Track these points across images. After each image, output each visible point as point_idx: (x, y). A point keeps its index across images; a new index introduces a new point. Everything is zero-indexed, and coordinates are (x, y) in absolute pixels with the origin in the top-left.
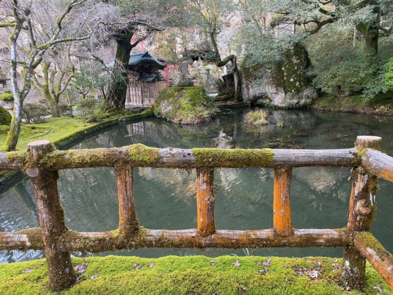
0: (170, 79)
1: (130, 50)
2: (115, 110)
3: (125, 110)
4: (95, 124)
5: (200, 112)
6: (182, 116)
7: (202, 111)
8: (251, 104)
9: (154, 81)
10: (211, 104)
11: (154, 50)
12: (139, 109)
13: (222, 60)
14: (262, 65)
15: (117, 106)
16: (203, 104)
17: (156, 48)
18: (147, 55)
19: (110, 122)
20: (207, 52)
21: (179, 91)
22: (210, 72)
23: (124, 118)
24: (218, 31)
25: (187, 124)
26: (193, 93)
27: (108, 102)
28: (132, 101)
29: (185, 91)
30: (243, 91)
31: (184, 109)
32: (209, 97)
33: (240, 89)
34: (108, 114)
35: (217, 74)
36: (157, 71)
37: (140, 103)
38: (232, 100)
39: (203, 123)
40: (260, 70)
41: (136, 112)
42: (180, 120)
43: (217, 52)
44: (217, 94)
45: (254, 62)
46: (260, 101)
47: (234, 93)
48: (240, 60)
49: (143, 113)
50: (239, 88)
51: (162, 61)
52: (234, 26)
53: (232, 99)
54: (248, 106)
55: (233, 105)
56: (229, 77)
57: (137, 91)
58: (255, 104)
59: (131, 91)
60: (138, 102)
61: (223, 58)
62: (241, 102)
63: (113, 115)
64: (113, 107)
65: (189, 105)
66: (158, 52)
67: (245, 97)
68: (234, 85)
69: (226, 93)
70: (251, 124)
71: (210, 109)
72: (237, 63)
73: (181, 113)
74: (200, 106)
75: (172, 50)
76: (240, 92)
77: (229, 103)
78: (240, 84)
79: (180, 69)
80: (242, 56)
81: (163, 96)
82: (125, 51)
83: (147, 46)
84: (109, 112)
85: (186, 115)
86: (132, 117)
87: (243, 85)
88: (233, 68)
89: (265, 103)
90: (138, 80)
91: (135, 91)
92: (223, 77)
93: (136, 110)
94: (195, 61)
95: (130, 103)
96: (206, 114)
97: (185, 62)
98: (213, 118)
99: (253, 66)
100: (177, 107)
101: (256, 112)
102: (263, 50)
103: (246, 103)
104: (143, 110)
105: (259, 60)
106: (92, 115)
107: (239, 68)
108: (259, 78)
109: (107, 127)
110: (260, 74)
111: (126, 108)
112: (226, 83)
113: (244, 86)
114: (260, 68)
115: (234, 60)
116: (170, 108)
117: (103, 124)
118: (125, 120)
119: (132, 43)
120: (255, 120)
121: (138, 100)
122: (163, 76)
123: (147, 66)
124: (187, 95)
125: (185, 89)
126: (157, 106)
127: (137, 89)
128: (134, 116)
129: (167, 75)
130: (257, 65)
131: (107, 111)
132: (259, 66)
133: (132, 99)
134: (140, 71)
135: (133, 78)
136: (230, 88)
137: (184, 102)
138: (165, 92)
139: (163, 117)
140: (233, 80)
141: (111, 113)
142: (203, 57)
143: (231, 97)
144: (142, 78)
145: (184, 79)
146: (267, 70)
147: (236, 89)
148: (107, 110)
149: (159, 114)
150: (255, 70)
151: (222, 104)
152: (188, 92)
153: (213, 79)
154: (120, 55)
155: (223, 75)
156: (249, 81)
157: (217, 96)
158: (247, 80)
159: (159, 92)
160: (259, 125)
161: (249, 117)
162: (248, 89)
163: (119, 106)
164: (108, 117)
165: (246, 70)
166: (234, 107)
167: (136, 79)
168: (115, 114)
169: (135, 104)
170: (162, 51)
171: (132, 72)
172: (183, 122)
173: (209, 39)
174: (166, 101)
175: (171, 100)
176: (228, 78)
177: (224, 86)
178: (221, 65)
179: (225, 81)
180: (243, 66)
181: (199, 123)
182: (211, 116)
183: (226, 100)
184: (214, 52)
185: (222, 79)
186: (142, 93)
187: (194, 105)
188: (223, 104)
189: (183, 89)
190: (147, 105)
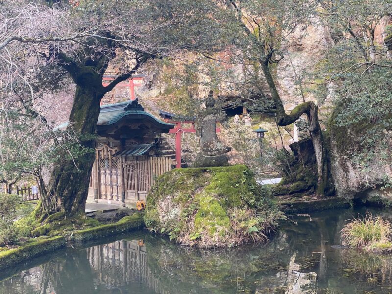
0: (184, 151)
1: (102, 96)
2: (62, 217)
3: (84, 217)
4: (12, 250)
5: (240, 221)
6: (201, 230)
7: (246, 219)
8: (353, 200)
9: (147, 156)
10: (265, 202)
11: (157, 97)
12: (114, 213)
13: (288, 113)
14: (373, 122)
15: (68, 209)
16: (247, 202)
17: (160, 93)
18: (135, 105)
19: (47, 243)
20: (256, 97)
21: (196, 175)
22: (265, 136)
23: (80, 234)
24: (278, 57)
25: (212, 249)
26: (225, 180)
27: (49, 200)
28: (103, 197)
29: (209, 175)
30: (335, 174)
31: (205, 214)
32: (261, 186)
33: (329, 171)
34: (46, 226)
35: (279, 139)
36: (157, 136)
37: (120, 199)
38: (312, 193)
39: (247, 245)
40: (371, 131)
41: (109, 220)
42: (197, 239)
43: (277, 98)
44: (279, 180)
45: (356, 115)
46: (374, 194)
47: (316, 179)
48: (325, 112)
49: (123, 221)
50: (326, 167)
51: (167, 117)
52: (312, 49)
53: (312, 189)
54: (347, 206)
55: (316, 203)
56: (304, 147)
57: (114, 177)
58: (364, 202)
59: (103, 177)
60: (115, 198)
61: (289, 108)
62: (332, 198)
63: (58, 227)
64: (59, 210)
65: (217, 205)
66: (163, 101)
67: (340, 186)
68: (315, 161)
69: (298, 177)
70: (358, 249)
71: (263, 212)
72: (320, 117)
73: (200, 223)
74: (241, 208)
75: (191, 96)
76: (329, 175)
77: (305, 198)
78: (327, 160)
79: (200, 132)
80: (330, 105)
81: (164, 186)
82: (91, 99)
83: (143, 90)
84: (50, 221)
85: (209, 227)
86: (97, 231)
87: (335, 161)
88: (311, 129)
89: (386, 201)
90: (117, 154)
91: (111, 176)
92: (291, 146)
93: (108, 215)
94: (236, 116)
95: (100, 201)
96: (253, 225)
97: (209, 117)
98: (271, 233)
99: (353, 124)
100: (191, 209)
101: (368, 223)
102: (373, 91)
103: (343, 199)
104: (123, 214)
105: (366, 112)
106: (7, 231)
107: (323, 127)
108: (369, 149)
109: (39, 255)
110: (369, 140)
111: (87, 211)
112: (297, 159)
113: (336, 164)
114: (370, 127)
115: (312, 112)
116: (177, 212)
117: (30, 249)
118: (81, 237)
119: (105, 84)
120: (367, 240)
121: (115, 194)
122: (171, 145)
123: (134, 127)
124: (212, 184)
125: (210, 172)
126: (150, 208)
127: (114, 172)
128: (101, 230)
129: (179, 143)
130: (361, 122)
131: (46, 220)
132: (365, 124)
133: (103, 192)
134: (121, 137)
135: (108, 151)
136: (307, 169)
137: (206, 198)
138: (168, 179)
139: (163, 230)
140: (313, 152)
141: (54, 223)
142: (250, 108)
143: (310, 187)
144: (124, 150)
145: (207, 151)
146: (385, 131)
147: (319, 170)
148: (46, 216)
149: (154, 224)
150: (357, 133)
151: (291, 202)
152: (215, 179)
153: (272, 149)
154: (80, 108)
155: (291, 141)
156: (346, 154)
157: (279, 184)
158: (342, 152)
159: (156, 179)
160: (378, 253)
161: (352, 233)
162: (346, 171)
163: (73, 208)
164: (46, 232)
165: (339, 132)
166: (317, 207)
167: (114, 153)
168: (62, 225)
169: (109, 202)
170: (171, 99)
171: (105, 138)
172: (202, 244)
173: (261, 74)
174: (168, 197)
175: (179, 194)
176: (302, 149)
177: (294, 163)
178: (285, 121)
179: (296, 154)
180: (332, 123)
181: (240, 246)
182: (267, 228)
183: (299, 192)
184: (269, 99)
185: (288, 149)
186: (123, 181)
187: (227, 205)
188: (293, 200)
189: (205, 171)
190: (132, 204)
